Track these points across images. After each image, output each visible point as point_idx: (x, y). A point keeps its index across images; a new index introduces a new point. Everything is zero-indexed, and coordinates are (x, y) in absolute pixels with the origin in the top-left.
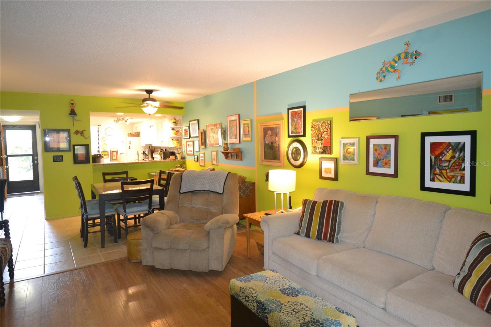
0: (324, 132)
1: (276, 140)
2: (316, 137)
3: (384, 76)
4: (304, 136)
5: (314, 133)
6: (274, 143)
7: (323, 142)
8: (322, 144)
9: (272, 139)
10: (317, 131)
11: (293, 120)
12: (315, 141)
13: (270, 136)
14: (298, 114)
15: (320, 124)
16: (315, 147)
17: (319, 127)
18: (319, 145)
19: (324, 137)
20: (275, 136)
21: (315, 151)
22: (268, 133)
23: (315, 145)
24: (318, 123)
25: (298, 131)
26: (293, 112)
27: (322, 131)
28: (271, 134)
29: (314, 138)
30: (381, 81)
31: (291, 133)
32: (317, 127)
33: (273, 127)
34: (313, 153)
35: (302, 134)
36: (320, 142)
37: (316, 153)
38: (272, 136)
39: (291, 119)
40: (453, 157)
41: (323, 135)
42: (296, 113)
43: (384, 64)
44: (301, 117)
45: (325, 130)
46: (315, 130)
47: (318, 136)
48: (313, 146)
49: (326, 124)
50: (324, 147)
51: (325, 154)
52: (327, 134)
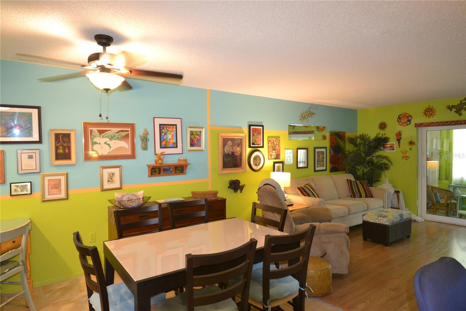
0: (276, 145)
1: (237, 150)
2: (272, 148)
3: (304, 119)
4: (263, 147)
5: (271, 145)
6: (236, 152)
7: (276, 151)
8: (275, 153)
9: (233, 149)
10: (272, 144)
11: (253, 135)
12: (271, 150)
13: (231, 146)
14: (257, 130)
15: (274, 140)
16: (271, 155)
17: (273, 141)
18: (274, 154)
19: (277, 148)
20: (236, 146)
21: (271, 158)
22: (228, 143)
23: (271, 153)
24: (273, 139)
25: (258, 143)
26: (254, 128)
27: (275, 144)
28: (231, 145)
29: (271, 149)
30: (302, 121)
31: (252, 145)
32: (273, 142)
33: (234, 139)
34: (269, 159)
35: (262, 145)
36: (274, 151)
37: (272, 159)
38: (233, 146)
39: (252, 133)
40: (322, 157)
41: (276, 147)
42: (256, 129)
43: (302, 114)
44: (260, 133)
45: (277, 144)
46: (271, 143)
47: (273, 148)
48: (270, 154)
49: (278, 140)
50: (277, 155)
51: (278, 159)
52: (278, 146)
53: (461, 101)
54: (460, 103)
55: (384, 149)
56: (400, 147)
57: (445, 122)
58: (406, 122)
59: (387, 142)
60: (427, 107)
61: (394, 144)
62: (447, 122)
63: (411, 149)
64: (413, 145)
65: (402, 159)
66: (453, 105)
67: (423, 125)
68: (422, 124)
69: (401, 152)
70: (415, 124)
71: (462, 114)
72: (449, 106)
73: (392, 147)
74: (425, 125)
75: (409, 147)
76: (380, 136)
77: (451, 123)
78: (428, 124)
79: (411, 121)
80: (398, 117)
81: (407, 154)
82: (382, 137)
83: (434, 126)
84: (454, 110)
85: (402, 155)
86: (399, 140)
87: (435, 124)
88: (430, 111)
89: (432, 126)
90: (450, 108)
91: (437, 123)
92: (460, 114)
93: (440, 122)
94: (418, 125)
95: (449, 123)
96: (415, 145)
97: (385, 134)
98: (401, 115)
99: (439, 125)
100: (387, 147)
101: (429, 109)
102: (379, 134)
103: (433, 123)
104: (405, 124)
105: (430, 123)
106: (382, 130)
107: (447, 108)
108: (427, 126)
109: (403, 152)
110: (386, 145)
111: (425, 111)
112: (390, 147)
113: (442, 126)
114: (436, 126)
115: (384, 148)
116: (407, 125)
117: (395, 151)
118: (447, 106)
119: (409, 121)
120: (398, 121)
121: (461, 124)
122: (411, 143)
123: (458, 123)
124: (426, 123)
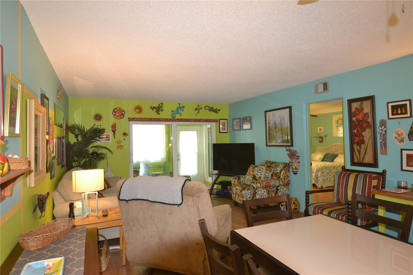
0: (53, 132)
3: (60, 99)
7: (53, 141)
8: (53, 143)
12: (51, 139)
15: (52, 123)
17: (52, 126)
21: (52, 151)
26: (45, 101)
29: (51, 137)
34: (51, 153)
35: (48, 131)
41: (53, 134)
43: (58, 91)
45: (53, 129)
50: (53, 146)
53: (159, 105)
54: (158, 105)
55: (100, 140)
56: (115, 138)
57: (150, 119)
58: (120, 116)
59: (103, 133)
60: (137, 105)
61: (109, 135)
62: (152, 119)
63: (124, 139)
64: (126, 136)
65: (117, 148)
66: (154, 106)
67: (135, 120)
68: (134, 118)
69: (116, 143)
70: (129, 118)
71: (160, 114)
72: (152, 106)
73: (108, 138)
74: (136, 120)
75: (123, 137)
76: (96, 127)
77: (154, 120)
78: (138, 119)
79: (124, 115)
80: (113, 110)
81: (121, 144)
82: (97, 127)
83: (143, 121)
84: (155, 110)
85: (117, 145)
86: (114, 132)
87: (143, 120)
88: (139, 109)
89: (142, 121)
90: (153, 108)
91: (145, 119)
92: (159, 114)
93: (147, 118)
94: (131, 119)
95: (153, 119)
96: (128, 136)
97: (100, 126)
98: (115, 109)
99: (146, 120)
100: (103, 138)
101: (138, 107)
102: (95, 125)
103: (142, 119)
104: (119, 117)
105: (140, 118)
106: (97, 121)
107: (151, 108)
108: (138, 121)
109: (118, 142)
110: (101, 136)
111: (136, 108)
112: (106, 138)
113: (148, 121)
114: (144, 121)
115: (100, 138)
116: (121, 118)
117: (111, 141)
118: (150, 107)
119: (123, 115)
120: (113, 114)
121: (160, 121)
122: (125, 134)
123: (158, 120)
124: (137, 118)
